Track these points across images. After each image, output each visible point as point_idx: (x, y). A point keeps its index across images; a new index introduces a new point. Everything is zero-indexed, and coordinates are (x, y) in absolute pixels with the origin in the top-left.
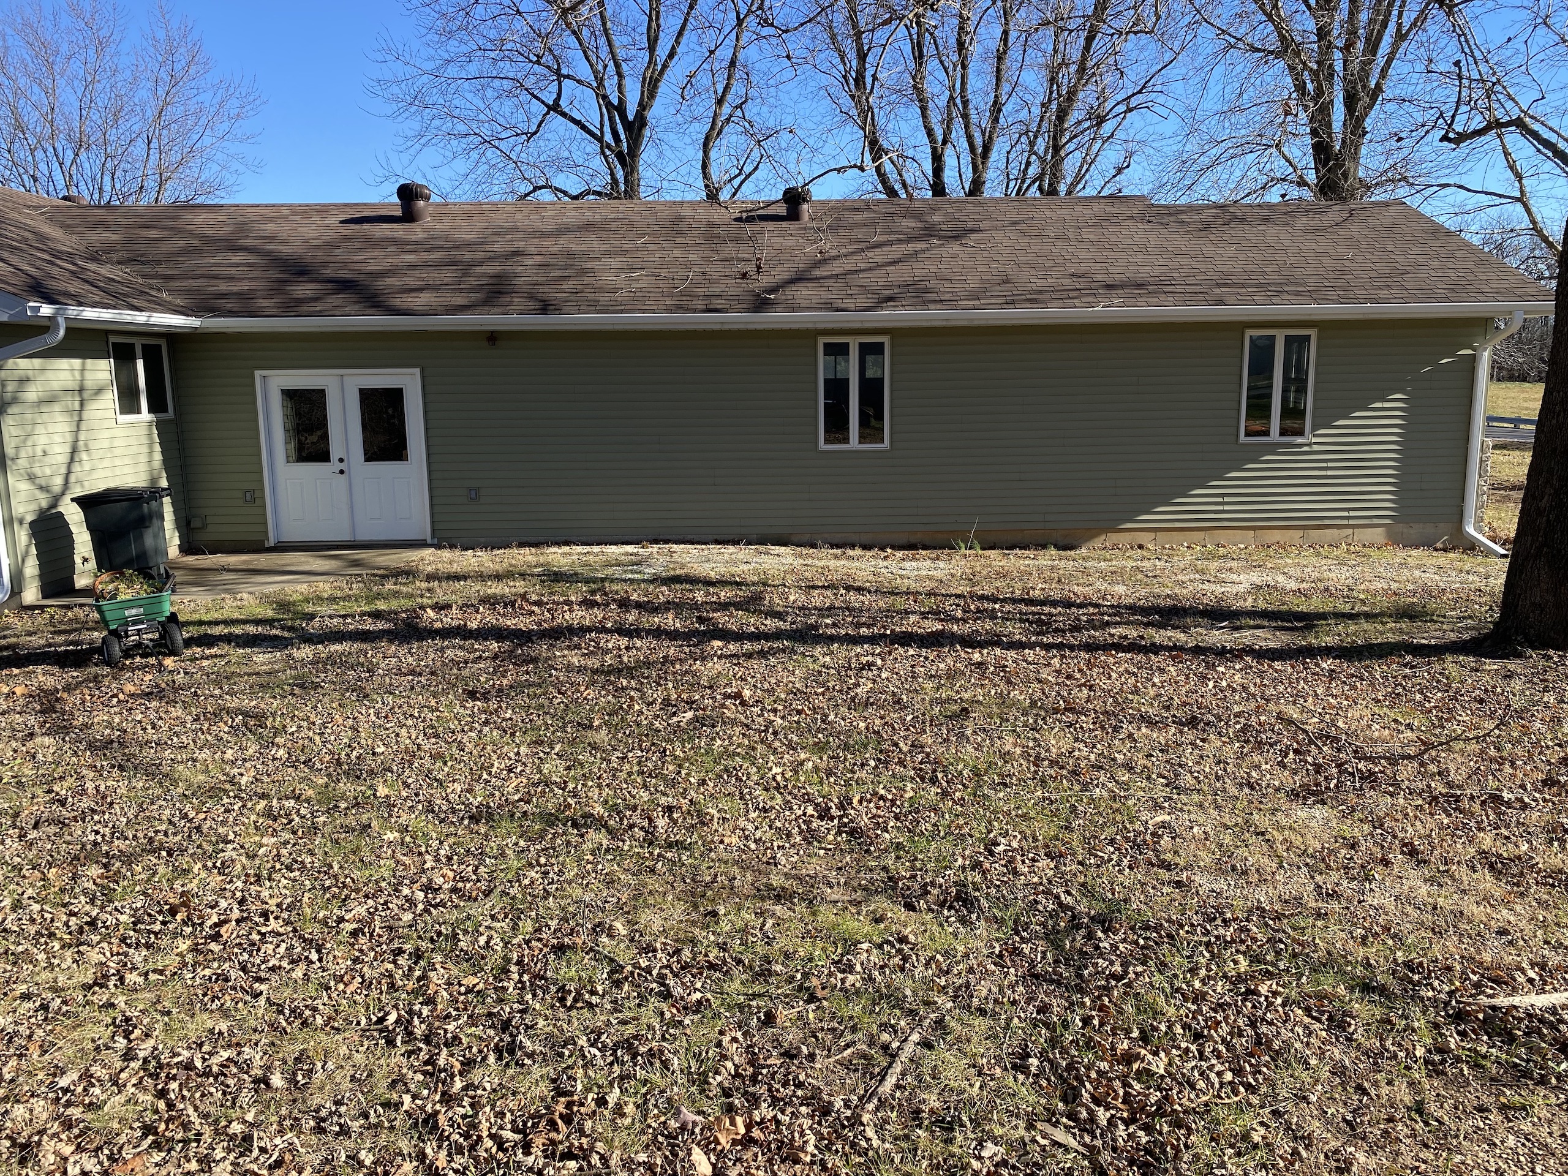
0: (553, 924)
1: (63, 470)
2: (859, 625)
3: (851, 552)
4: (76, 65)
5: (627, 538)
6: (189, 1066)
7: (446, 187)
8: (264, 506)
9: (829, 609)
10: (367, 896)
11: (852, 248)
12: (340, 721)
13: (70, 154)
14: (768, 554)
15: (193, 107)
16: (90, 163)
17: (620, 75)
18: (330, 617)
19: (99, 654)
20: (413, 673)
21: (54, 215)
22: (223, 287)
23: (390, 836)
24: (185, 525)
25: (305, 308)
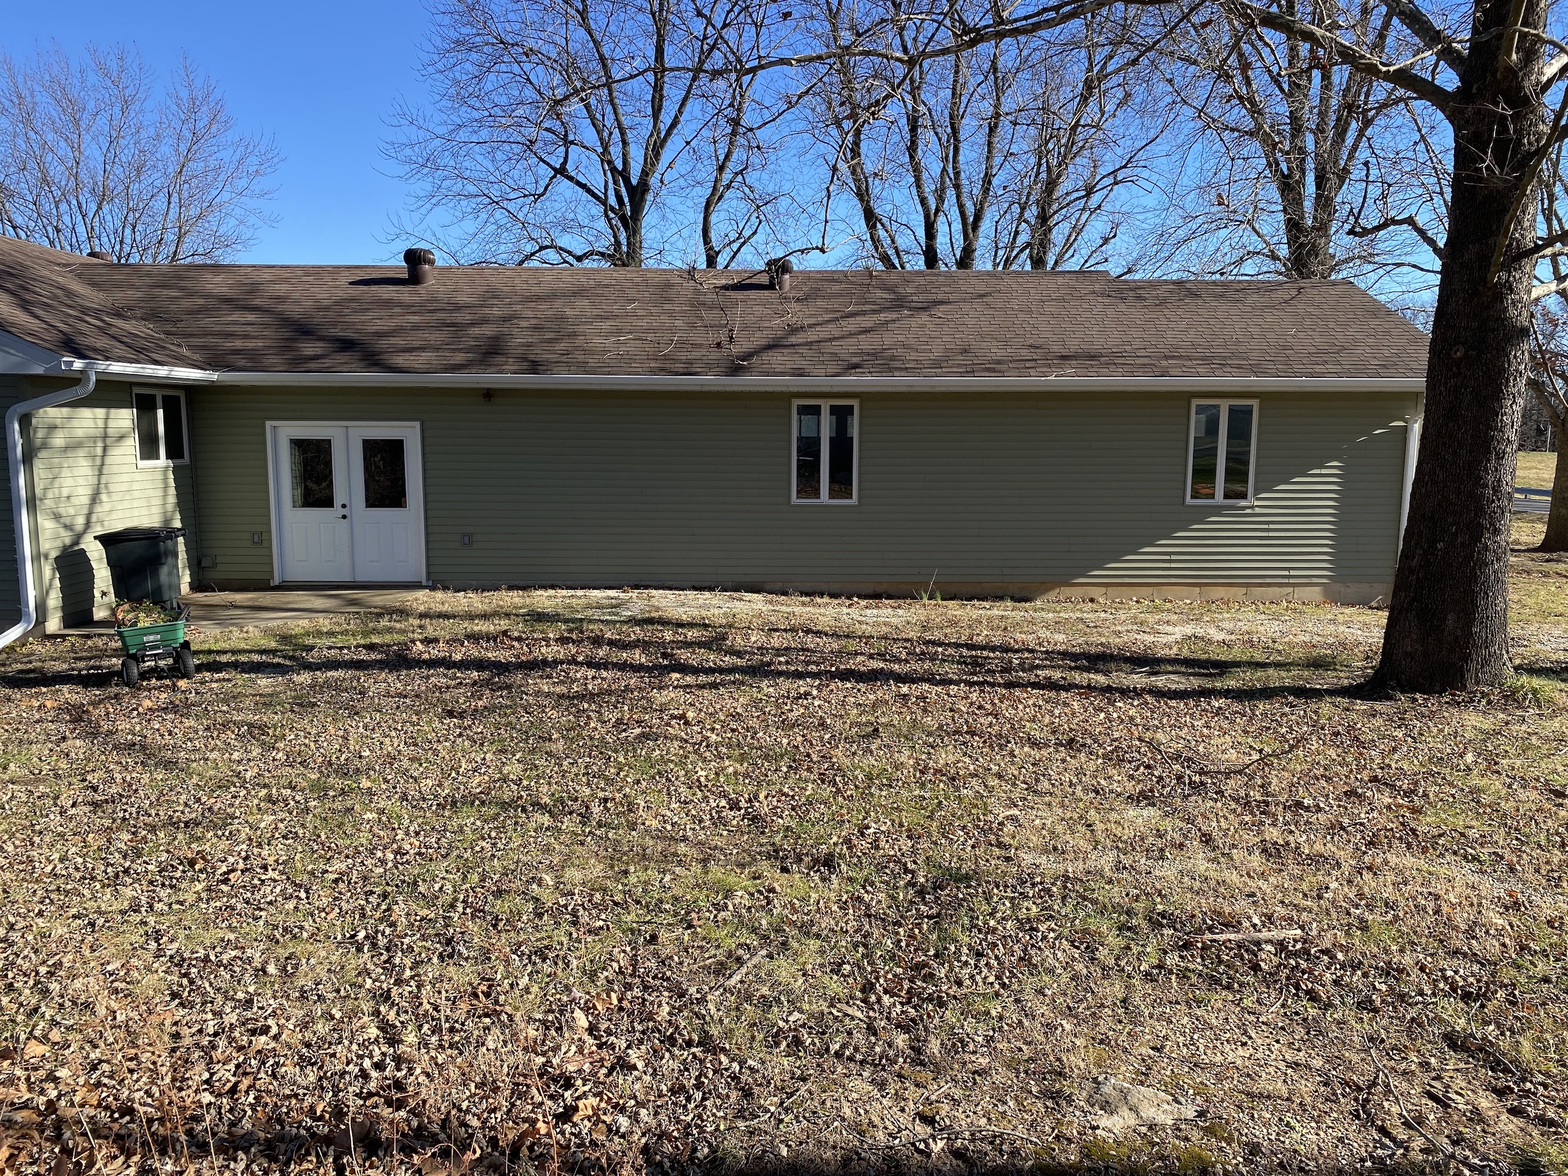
0: (496, 877)
1: (85, 511)
2: (808, 663)
3: (819, 600)
4: (102, 121)
5: (610, 584)
6: (206, 960)
7: (455, 245)
8: (270, 548)
9: (786, 649)
10: (347, 857)
11: (827, 317)
12: (333, 732)
13: (94, 207)
14: (741, 600)
15: (212, 163)
16: (112, 216)
17: (625, 143)
18: (330, 648)
19: (120, 677)
20: (400, 695)
21: (83, 273)
22: (239, 344)
23: (369, 816)
24: (197, 565)
25: (313, 365)
